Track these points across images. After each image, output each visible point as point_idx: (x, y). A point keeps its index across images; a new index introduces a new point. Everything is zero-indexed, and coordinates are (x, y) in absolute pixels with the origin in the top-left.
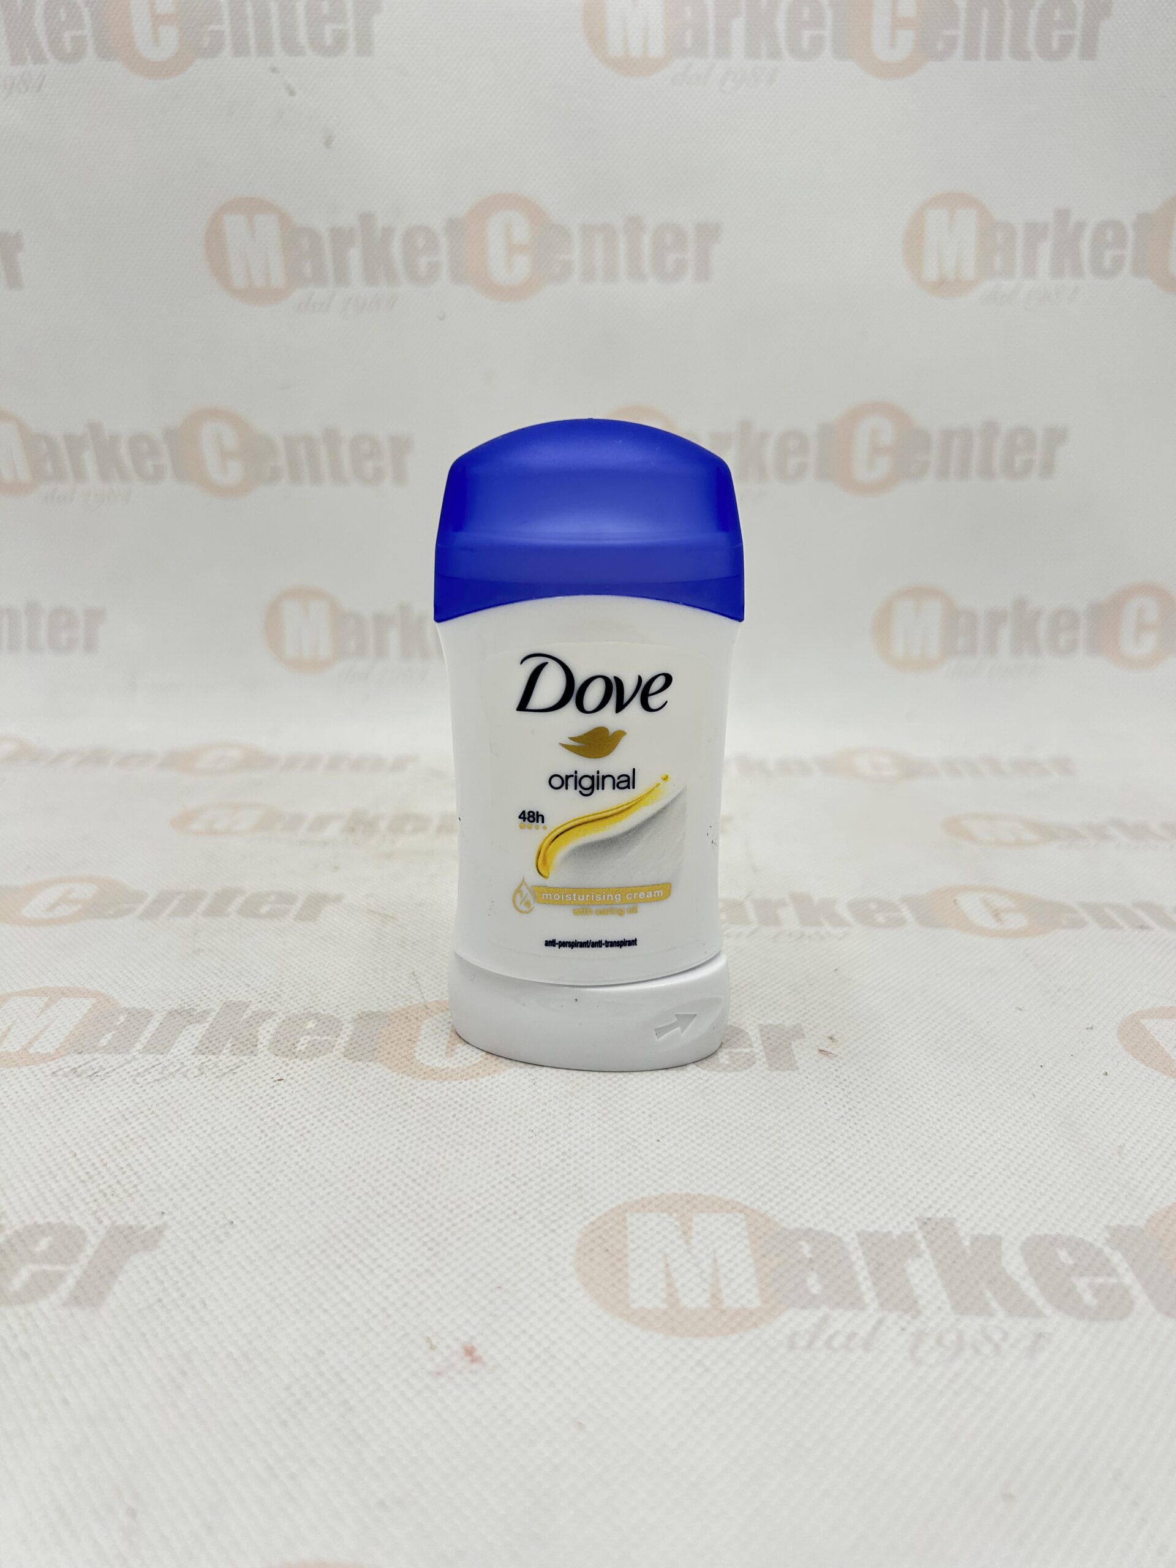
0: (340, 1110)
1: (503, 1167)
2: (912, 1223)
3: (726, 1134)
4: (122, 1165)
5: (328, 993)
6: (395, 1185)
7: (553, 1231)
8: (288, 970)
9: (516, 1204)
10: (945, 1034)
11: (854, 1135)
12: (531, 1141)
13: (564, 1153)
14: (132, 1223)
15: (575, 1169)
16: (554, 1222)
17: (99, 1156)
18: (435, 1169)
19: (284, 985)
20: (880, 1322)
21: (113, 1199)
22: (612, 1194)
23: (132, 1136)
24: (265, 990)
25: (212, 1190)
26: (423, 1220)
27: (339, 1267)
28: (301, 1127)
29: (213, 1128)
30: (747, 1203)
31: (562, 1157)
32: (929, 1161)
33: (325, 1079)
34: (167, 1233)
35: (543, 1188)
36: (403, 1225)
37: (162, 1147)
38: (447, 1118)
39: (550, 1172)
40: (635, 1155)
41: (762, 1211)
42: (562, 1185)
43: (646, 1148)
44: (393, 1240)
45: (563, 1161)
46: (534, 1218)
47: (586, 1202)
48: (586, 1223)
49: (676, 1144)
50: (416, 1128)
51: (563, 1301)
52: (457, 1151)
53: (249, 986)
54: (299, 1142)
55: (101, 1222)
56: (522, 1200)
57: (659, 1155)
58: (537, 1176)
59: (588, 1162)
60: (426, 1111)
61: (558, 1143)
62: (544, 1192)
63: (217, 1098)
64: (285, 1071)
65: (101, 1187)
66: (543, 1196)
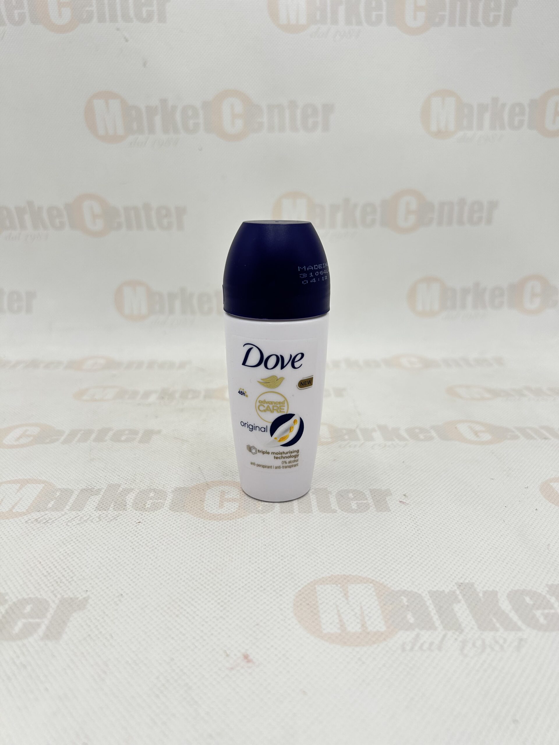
0: (170, 537)
1: (253, 564)
2: (454, 586)
3: (359, 544)
4: (65, 567)
5: (159, 479)
6: (201, 574)
7: (281, 595)
8: (138, 468)
9: (261, 582)
10: (459, 492)
11: (421, 543)
12: (265, 550)
13: (282, 556)
14: (72, 596)
15: (288, 564)
16: (281, 591)
17: (52, 563)
18: (220, 566)
19: (137, 475)
20: (445, 636)
21: (61, 585)
22: (307, 576)
23: (68, 552)
24: (128, 478)
25: (110, 579)
26: (217, 592)
27: (177, 616)
28: (152, 546)
29: (108, 548)
30: (373, 578)
31: (281, 558)
32: (458, 555)
33: (161, 521)
34: (90, 601)
35: (274, 574)
36: (207, 594)
37: (83, 558)
38: (223, 540)
39: (276, 566)
40: (317, 556)
41: (381, 582)
42: (283, 572)
43: (322, 552)
44: (203, 602)
45: (282, 560)
46: (271, 589)
47: (296, 580)
48: (297, 591)
49: (336, 550)
50: (208, 545)
51: (289, 630)
52: (229, 556)
53: (119, 476)
54: (152, 554)
55: (56, 596)
56: (264, 580)
57: (328, 555)
58: (270, 568)
59: (294, 560)
60: (212, 536)
61: (279, 551)
62: (274, 576)
63: (109, 532)
64: (141, 518)
65: (55, 578)
66: (274, 578)
